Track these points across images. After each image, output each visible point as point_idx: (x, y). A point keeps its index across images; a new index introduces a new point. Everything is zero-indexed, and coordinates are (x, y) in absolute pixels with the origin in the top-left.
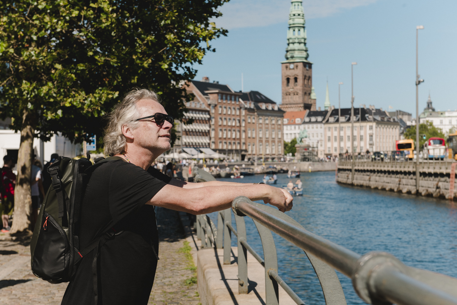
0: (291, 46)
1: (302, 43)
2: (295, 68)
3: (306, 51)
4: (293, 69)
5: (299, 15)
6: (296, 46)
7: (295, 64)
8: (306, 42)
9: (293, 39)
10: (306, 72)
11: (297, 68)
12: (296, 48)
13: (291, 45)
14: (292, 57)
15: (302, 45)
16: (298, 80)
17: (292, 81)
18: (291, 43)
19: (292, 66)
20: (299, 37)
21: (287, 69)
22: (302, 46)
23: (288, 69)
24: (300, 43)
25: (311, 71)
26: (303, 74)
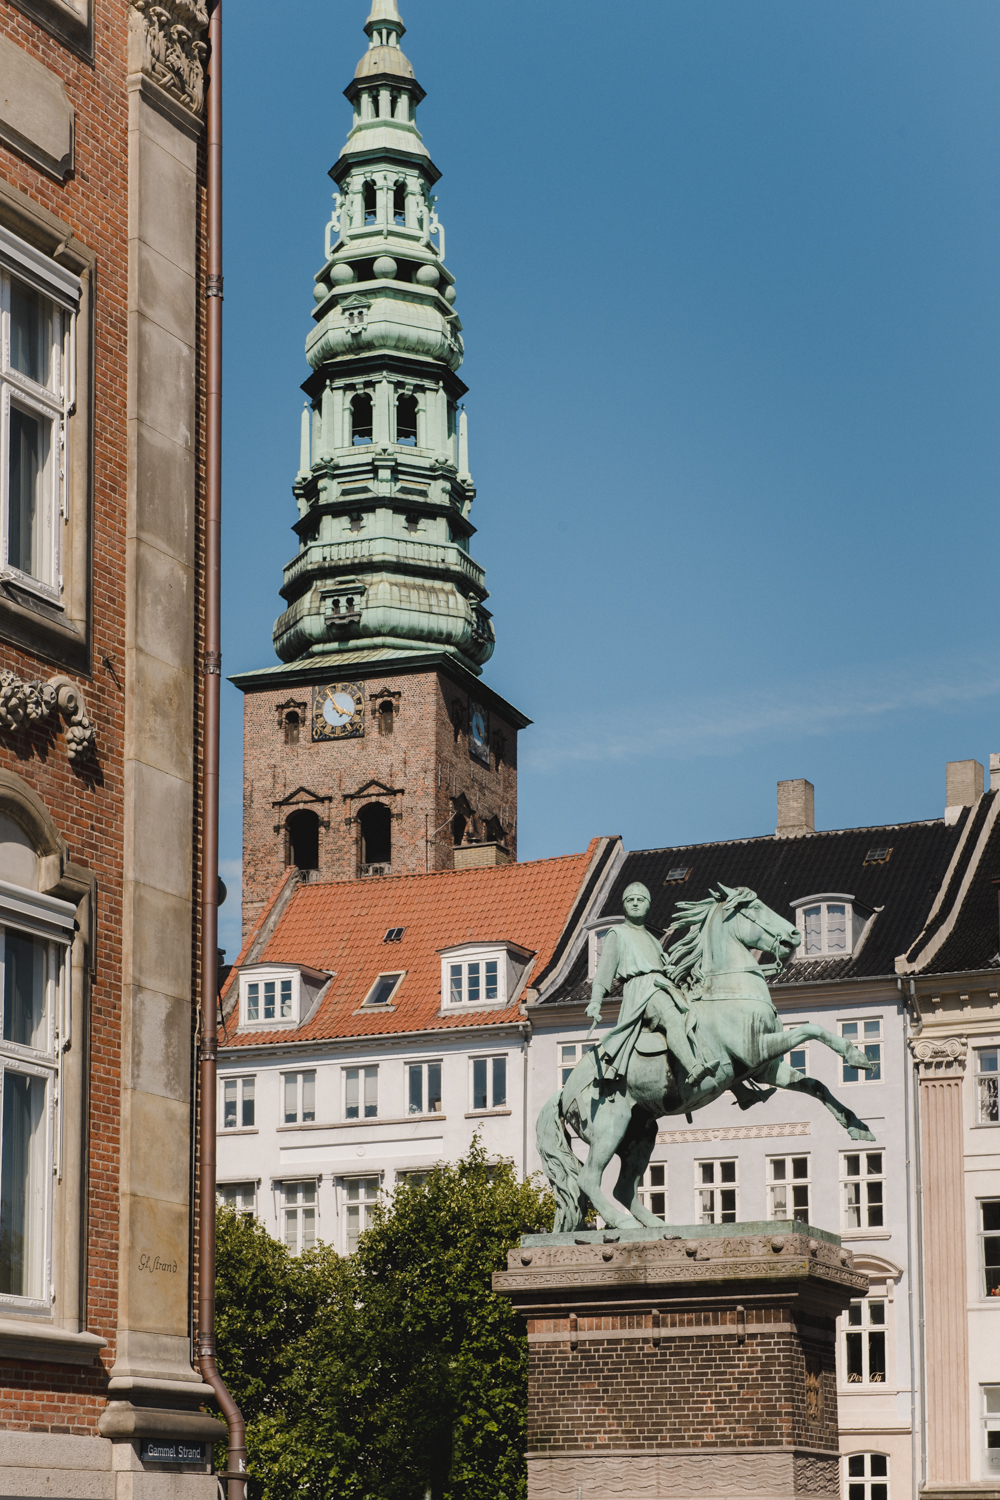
0: (336, 539)
1: (432, 512)
2: (371, 725)
3: (466, 585)
4: (354, 732)
5: (407, 268)
6: (382, 534)
7: (374, 685)
8: (466, 510)
9: (354, 471)
10: (465, 767)
11: (387, 728)
12: (381, 551)
13: (333, 529)
14: (344, 631)
15: (436, 530)
16: (398, 834)
17: (339, 844)
18: (336, 510)
19: (338, 706)
20: (406, 455)
21: (291, 739)
22: (432, 541)
23: (304, 732)
24: (414, 512)
25: (510, 785)
26: (442, 787)
